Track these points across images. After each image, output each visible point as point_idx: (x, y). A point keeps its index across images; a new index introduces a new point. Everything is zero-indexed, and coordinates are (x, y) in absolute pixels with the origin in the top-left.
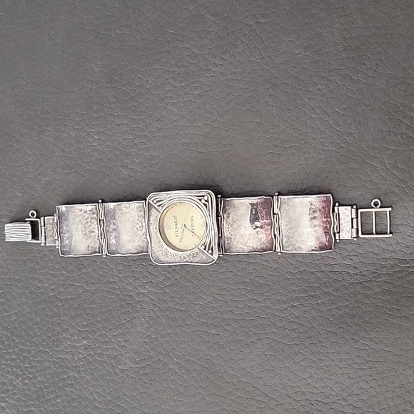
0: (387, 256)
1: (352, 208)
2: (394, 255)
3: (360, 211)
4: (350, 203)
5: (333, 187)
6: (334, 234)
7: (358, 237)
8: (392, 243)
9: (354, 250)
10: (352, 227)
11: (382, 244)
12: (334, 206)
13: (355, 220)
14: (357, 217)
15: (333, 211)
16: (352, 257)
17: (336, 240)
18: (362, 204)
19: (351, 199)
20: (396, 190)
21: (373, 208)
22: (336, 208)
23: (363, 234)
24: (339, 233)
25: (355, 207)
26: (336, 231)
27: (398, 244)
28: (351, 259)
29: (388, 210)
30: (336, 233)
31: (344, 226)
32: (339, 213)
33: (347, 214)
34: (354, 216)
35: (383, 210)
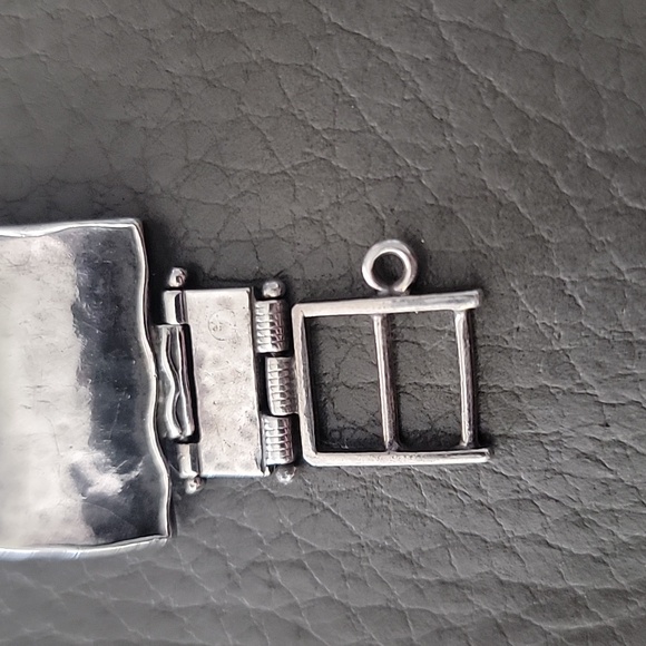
0: (464, 568)
1: (257, 295)
2: (501, 565)
3: (301, 312)
4: (250, 267)
5: (162, 178)
6: (169, 448)
7: (297, 461)
8: (493, 496)
9: (283, 536)
10: (264, 407)
11: (434, 506)
12: (157, 287)
13: (273, 365)
14: (288, 352)
15: (156, 315)
16: (277, 575)
17: (177, 482)
18: (313, 271)
19: (255, 245)
20: (499, 184)
21: (373, 294)
22: (169, 299)
23: (322, 445)
24: (194, 438)
25: (271, 289)
26: (174, 432)
27: (524, 503)
28: (272, 585)
29: (459, 306)
30: (177, 441)
31: (220, 405)
32: (186, 328)
33: (229, 332)
34: (267, 346)
35: (432, 303)
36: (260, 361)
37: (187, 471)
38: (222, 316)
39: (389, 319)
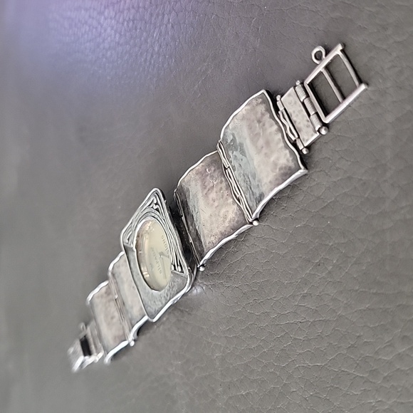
1: (295, 86)
3: (306, 83)
6: (294, 144)
7: (323, 124)
10: (309, 115)
13: (306, 102)
14: (308, 96)
17: (300, 152)
21: (318, 64)
22: (278, 104)
24: (299, 137)
25: (298, 83)
26: (293, 138)
29: (338, 51)
30: (295, 140)
31: (299, 123)
32: (285, 109)
33: (293, 102)
34: (303, 97)
35: (331, 56)
36: (303, 103)
37: (301, 147)
38: (291, 98)
39: (327, 68)
